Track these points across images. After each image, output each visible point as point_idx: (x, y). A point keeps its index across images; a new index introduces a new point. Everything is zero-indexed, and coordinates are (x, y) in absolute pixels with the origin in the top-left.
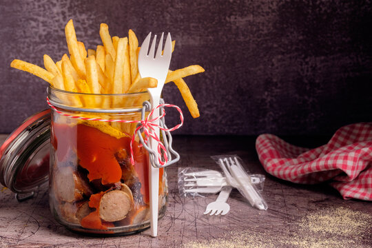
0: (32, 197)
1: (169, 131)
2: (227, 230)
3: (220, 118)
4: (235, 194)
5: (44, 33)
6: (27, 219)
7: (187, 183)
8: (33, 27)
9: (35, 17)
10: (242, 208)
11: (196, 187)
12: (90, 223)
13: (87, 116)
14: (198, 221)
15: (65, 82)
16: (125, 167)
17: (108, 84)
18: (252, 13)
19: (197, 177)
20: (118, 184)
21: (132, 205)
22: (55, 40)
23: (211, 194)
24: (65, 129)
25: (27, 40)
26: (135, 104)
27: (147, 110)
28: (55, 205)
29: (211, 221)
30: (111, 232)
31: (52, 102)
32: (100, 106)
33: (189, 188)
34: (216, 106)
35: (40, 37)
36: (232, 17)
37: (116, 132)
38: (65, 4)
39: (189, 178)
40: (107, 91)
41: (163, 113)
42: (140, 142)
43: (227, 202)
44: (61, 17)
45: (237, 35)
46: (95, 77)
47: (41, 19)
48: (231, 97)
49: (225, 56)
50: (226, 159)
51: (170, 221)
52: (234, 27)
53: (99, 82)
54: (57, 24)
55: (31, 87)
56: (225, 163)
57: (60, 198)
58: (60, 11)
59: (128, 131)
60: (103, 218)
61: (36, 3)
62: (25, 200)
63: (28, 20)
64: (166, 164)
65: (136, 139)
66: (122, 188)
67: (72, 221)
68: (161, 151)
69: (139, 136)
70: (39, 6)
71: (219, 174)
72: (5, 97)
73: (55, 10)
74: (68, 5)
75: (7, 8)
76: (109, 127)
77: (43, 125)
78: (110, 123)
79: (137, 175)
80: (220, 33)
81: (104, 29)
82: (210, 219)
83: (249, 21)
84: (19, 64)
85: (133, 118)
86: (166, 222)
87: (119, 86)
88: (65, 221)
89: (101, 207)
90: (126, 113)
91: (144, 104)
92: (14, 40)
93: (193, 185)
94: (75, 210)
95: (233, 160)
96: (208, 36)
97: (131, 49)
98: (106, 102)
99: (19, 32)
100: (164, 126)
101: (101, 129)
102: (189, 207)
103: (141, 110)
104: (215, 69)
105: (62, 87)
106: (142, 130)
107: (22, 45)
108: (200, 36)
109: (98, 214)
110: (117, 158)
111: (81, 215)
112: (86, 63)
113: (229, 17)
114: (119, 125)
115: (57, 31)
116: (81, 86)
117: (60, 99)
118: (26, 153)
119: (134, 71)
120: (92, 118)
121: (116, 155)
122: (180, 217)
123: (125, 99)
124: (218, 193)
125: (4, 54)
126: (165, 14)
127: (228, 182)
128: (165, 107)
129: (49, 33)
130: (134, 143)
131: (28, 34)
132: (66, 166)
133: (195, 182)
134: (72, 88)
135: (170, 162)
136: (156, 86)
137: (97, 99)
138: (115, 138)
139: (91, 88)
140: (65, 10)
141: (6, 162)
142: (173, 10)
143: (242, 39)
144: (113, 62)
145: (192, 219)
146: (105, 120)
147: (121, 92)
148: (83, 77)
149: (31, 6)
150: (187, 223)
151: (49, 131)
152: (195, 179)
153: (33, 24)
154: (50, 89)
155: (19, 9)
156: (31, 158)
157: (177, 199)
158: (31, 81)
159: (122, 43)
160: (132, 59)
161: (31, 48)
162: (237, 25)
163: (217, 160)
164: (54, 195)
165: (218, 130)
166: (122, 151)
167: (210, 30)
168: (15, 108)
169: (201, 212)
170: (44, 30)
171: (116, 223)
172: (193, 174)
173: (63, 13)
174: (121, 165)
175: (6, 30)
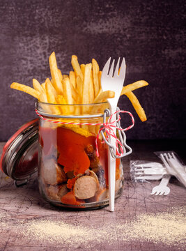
0: (25, 184)
1: (123, 131)
2: (169, 206)
3: (159, 126)
4: (174, 180)
5: (31, 68)
6: (23, 198)
7: (137, 172)
8: (24, 64)
9: (25, 57)
10: (179, 190)
11: (143, 175)
12: (68, 200)
13: (64, 121)
14: (147, 200)
15: (48, 97)
16: (92, 158)
17: (79, 98)
18: (181, 46)
19: (144, 168)
20: (87, 171)
21: (98, 187)
22: (39, 73)
23: (155, 181)
24: (49, 131)
25: (20, 74)
26: (99, 111)
27: (108, 116)
28: (42, 188)
29: (156, 200)
30: (83, 207)
31: (40, 112)
32: (74, 113)
33: (138, 176)
34: (156, 117)
35: (29, 71)
36: (166, 50)
37: (85, 133)
38: (46, 47)
39: (138, 168)
40: (78, 102)
41: (119, 117)
42: (103, 139)
43: (167, 186)
44: (43, 56)
45: (170, 63)
46: (69, 93)
47: (29, 58)
48: (166, 111)
49: (162, 80)
50: (165, 154)
51: (125, 199)
52: (167, 58)
53: (72, 97)
54: (40, 61)
55: (23, 108)
56: (165, 157)
57: (46, 182)
58: (42, 52)
59: (94, 132)
60: (77, 196)
61: (26, 47)
62: (21, 186)
63: (20, 59)
64: (122, 155)
65: (100, 138)
66: (90, 174)
67: (55, 199)
68: (119, 145)
69: (102, 135)
70: (28, 50)
71: (160, 165)
72: (5, 115)
73: (39, 51)
74: (47, 48)
75: (6, 52)
76: (80, 129)
77: (32, 130)
78: (81, 126)
79: (101, 164)
80: (158, 63)
81: (74, 59)
82: (156, 198)
83: (179, 53)
84: (16, 86)
85: (97, 122)
86: (122, 200)
87: (87, 98)
88: (50, 199)
89: (75, 188)
90: (92, 118)
91: (105, 111)
92: (11, 74)
93: (141, 173)
94: (57, 190)
95: (171, 155)
96: (148, 65)
97: (94, 73)
98: (77, 111)
99: (14, 68)
100: (119, 127)
101: (75, 130)
102: (139, 190)
103: (103, 116)
104: (154, 89)
105: (46, 101)
106: (104, 130)
107: (16, 78)
108: (143, 65)
109: (73, 193)
110: (87, 152)
111: (61, 194)
112: (62, 83)
113: (164, 50)
114: (87, 128)
115: (40, 66)
116: (60, 100)
117: (45, 109)
118: (21, 150)
119: (97, 88)
120: (68, 122)
121: (86, 150)
122: (133, 197)
123: (92, 108)
124: (160, 180)
125: (4, 85)
126: (117, 50)
127: (167, 172)
128: (120, 114)
129: (35, 68)
130: (98, 140)
131: (20, 70)
132: (50, 158)
133: (143, 172)
134: (53, 101)
135: (125, 154)
136: (114, 97)
137: (71, 108)
138: (84, 137)
139: (67, 101)
140: (46, 51)
141: (7, 157)
142: (122, 47)
143: (174, 66)
144: (82, 82)
145: (142, 198)
146: (77, 123)
147: (88, 103)
148: (61, 93)
149: (22, 49)
150: (138, 201)
151: (38, 134)
152: (143, 169)
153: (24, 62)
154: (38, 102)
155: (14, 52)
156: (24, 155)
157: (130, 184)
158: (23, 103)
159: (88, 67)
160: (95, 80)
161: (23, 79)
162: (170, 56)
163: (159, 155)
164: (42, 181)
165: (158, 136)
166: (90, 146)
167: (150, 61)
168: (12, 123)
169: (148, 193)
170: (31, 66)
171: (86, 201)
172: (141, 166)
173: (44, 53)
174: (89, 157)
175: (5, 67)
